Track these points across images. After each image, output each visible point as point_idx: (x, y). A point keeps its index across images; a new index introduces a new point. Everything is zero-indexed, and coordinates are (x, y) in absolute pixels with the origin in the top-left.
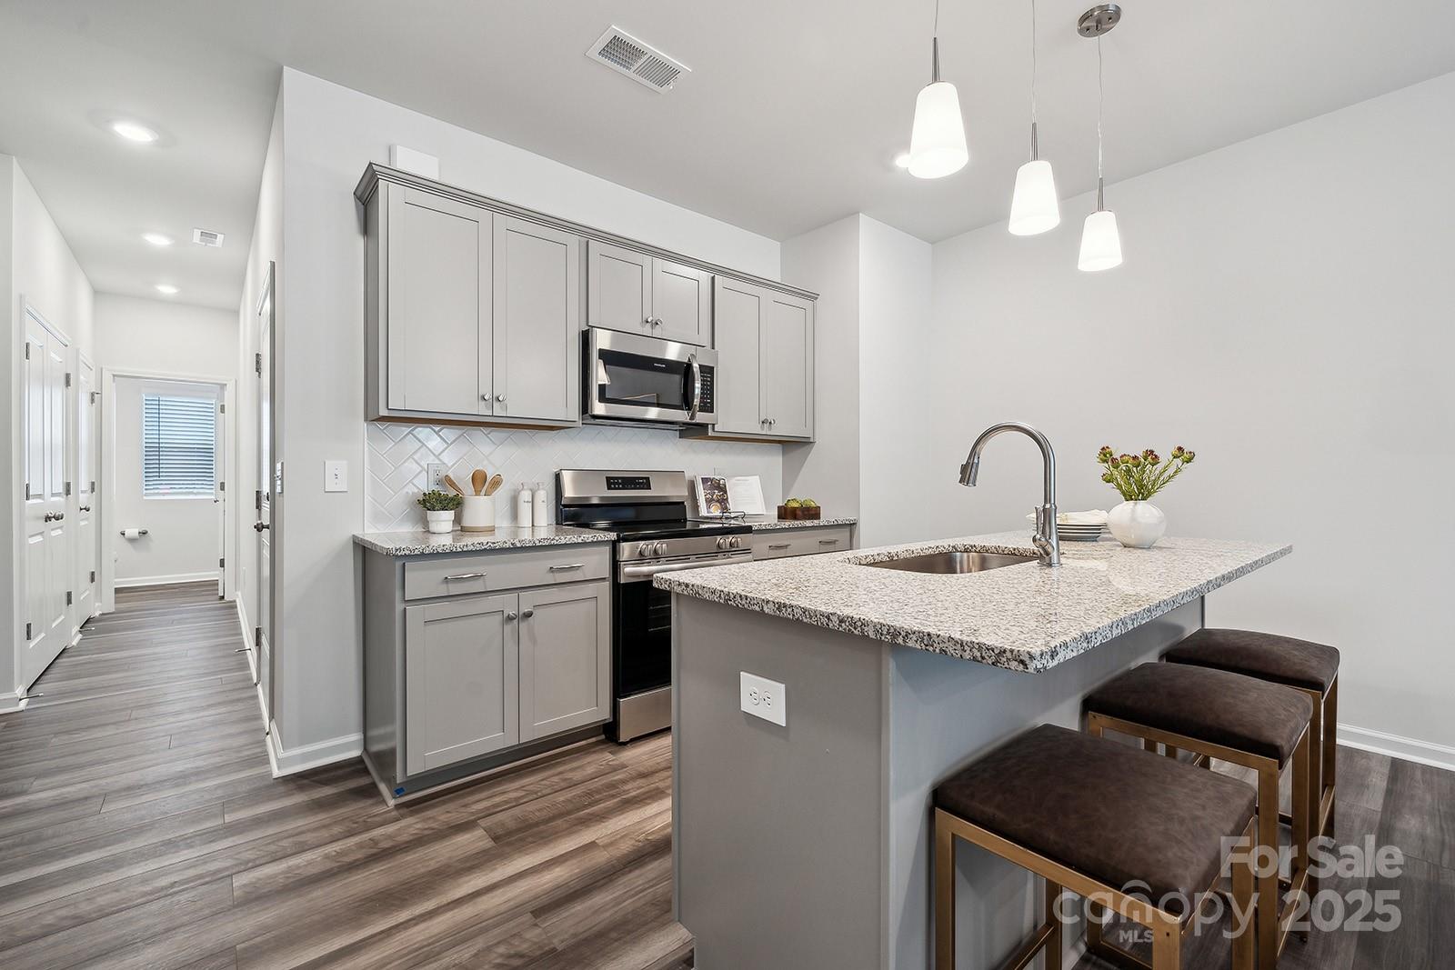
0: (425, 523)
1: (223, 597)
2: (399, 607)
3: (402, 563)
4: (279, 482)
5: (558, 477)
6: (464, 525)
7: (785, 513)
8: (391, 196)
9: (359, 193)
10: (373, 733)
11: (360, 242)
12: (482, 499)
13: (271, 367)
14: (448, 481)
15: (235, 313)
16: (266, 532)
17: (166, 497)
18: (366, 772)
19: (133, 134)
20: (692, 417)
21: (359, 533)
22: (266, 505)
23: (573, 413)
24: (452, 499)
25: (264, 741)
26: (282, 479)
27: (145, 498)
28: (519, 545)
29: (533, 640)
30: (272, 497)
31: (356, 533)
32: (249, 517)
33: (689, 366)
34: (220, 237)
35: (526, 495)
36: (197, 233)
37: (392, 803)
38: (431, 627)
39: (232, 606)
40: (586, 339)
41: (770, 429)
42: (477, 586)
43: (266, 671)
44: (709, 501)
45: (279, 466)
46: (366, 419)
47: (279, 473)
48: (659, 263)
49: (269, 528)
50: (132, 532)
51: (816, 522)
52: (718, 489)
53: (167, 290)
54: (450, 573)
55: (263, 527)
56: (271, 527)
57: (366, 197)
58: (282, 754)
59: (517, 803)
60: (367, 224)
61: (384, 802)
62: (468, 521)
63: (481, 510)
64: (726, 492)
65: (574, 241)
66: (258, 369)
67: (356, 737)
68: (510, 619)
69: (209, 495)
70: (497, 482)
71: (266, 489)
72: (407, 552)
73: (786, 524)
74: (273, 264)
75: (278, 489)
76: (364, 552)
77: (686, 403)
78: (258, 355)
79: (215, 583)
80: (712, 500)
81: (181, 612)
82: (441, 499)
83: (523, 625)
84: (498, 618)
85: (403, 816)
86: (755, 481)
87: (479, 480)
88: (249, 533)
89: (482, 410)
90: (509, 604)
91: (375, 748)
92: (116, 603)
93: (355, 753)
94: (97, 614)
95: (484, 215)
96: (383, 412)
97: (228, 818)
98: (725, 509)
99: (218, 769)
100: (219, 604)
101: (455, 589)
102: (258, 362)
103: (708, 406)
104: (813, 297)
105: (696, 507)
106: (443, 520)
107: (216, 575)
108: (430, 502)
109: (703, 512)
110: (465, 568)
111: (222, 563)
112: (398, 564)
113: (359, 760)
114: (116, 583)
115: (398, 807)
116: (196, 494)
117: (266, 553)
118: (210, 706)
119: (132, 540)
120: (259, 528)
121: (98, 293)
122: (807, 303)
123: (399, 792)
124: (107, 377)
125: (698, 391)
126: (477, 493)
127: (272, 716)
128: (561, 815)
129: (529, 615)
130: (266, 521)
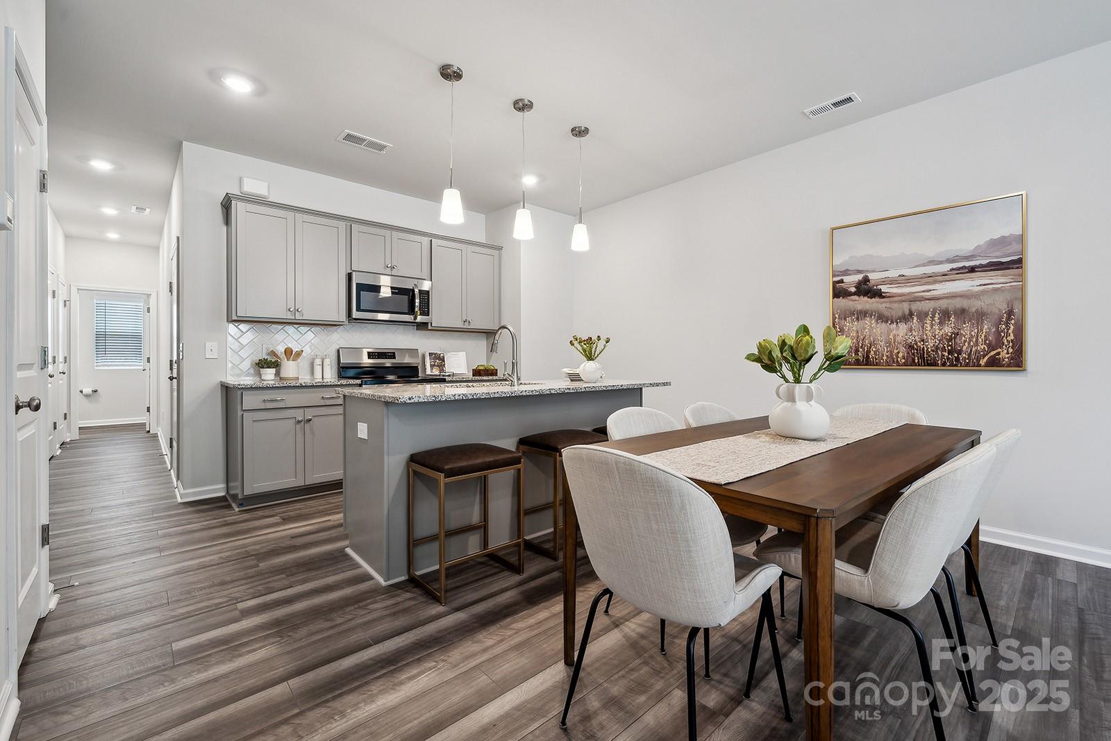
0: (260, 375)
1: (149, 431)
2: (240, 413)
3: (241, 392)
4: (181, 353)
5: (338, 351)
6: (281, 376)
7: (477, 372)
8: (238, 208)
9: (223, 204)
10: (231, 484)
11: (225, 228)
12: (291, 363)
13: (177, 290)
14: (273, 353)
15: (157, 248)
16: (175, 381)
17: (110, 368)
18: (227, 500)
19: (101, 165)
20: (415, 318)
21: (224, 380)
22: (175, 366)
23: (343, 317)
24: (273, 363)
25: (174, 491)
26: (182, 352)
27: (96, 368)
28: (304, 385)
29: (313, 433)
30: (178, 362)
31: (222, 380)
32: (165, 372)
33: (413, 291)
34: (148, 210)
35: (318, 361)
36: (134, 208)
37: (237, 510)
38: (255, 424)
39: (156, 436)
40: (350, 276)
41: (469, 325)
42: (281, 405)
43: (175, 465)
44: (432, 366)
45: (181, 345)
46: (227, 321)
47: (181, 349)
48: (394, 233)
49: (176, 378)
50: (88, 390)
51: (495, 378)
52: (439, 360)
53: (113, 235)
54: (266, 398)
55: (173, 378)
56: (178, 378)
57: (226, 206)
58: (182, 491)
59: (300, 509)
60: (227, 220)
61: (234, 510)
62: (283, 375)
63: (290, 369)
64: (444, 361)
65: (342, 225)
66: (171, 291)
67: (222, 486)
68: (299, 422)
69: (138, 365)
70: (299, 354)
71: (175, 358)
72: (244, 387)
73: (477, 378)
74: (178, 238)
75: (181, 357)
76: (227, 390)
77: (411, 311)
78: (170, 283)
79: (144, 424)
80: (434, 365)
81: (123, 439)
82: (269, 362)
83: (307, 426)
84: (293, 421)
85: (242, 514)
86: (462, 355)
87: (288, 352)
88: (165, 382)
89: (290, 316)
90: (299, 415)
91: (232, 492)
92: (80, 434)
93: (222, 494)
94: (68, 440)
95: (290, 214)
96: (234, 318)
97: (155, 515)
98: (442, 370)
99: (149, 501)
100: (147, 435)
101: (269, 405)
102: (171, 287)
103: (426, 312)
104: (500, 248)
105: (425, 369)
106: (269, 375)
107: (144, 420)
108: (262, 364)
109: (428, 372)
110: (278, 395)
111: (148, 409)
112: (239, 392)
113: (224, 497)
114: (80, 424)
115: (239, 511)
116: (130, 366)
117: (175, 394)
118: (144, 479)
119: (87, 396)
120: (171, 379)
121: (67, 237)
122: (496, 253)
123: (241, 505)
124: (74, 290)
125: (417, 304)
126: (288, 360)
127: (178, 478)
128: (318, 512)
129: (310, 420)
130: (175, 376)
